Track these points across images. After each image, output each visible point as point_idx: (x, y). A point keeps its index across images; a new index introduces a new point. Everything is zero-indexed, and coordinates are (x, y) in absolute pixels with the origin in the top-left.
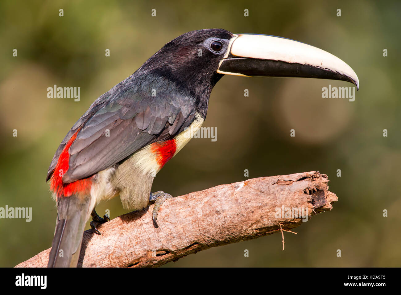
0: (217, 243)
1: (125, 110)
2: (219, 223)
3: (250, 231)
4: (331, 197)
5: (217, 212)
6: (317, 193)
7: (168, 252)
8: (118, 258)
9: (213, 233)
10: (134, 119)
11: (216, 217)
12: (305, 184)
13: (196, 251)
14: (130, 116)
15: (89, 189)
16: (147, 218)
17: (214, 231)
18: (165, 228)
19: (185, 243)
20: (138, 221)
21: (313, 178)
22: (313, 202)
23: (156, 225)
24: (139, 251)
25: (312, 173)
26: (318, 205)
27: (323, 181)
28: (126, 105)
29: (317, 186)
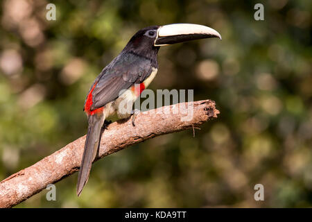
0: (163, 134)
1: (118, 72)
2: (164, 124)
3: (178, 128)
4: (217, 112)
5: (163, 119)
6: (210, 110)
7: (140, 137)
8: (116, 140)
9: (161, 129)
10: (122, 76)
11: (162, 121)
12: (204, 106)
13: (153, 137)
14: (120, 75)
15: (102, 111)
16: (130, 122)
17: (161, 127)
18: (139, 126)
19: (148, 133)
20: (126, 123)
21: (208, 103)
22: (208, 114)
23: (134, 125)
24: (126, 137)
25: (208, 100)
26: (210, 116)
27: (213, 104)
28: (118, 70)
29: (210, 107)
